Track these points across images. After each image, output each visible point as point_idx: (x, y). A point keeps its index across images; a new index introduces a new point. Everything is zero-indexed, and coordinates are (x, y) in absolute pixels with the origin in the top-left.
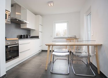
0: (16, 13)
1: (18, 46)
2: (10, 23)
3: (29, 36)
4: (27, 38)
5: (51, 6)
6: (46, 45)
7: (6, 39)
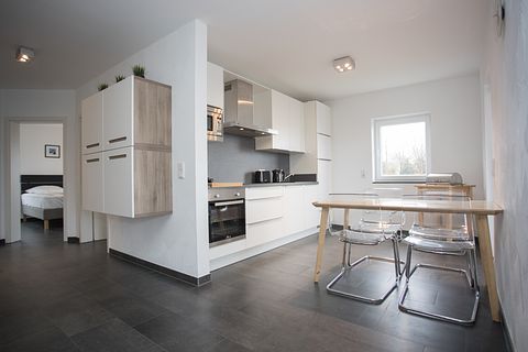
0: (239, 102)
1: (244, 204)
2: (222, 139)
3: (281, 176)
4: (275, 181)
5: (346, 70)
6: (317, 205)
7: (210, 186)
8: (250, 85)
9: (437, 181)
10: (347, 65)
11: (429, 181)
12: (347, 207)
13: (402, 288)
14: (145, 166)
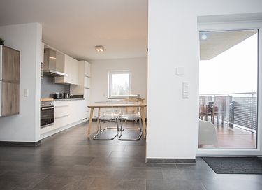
1: (53, 109)
3: (67, 95)
4: (65, 98)
6: (89, 107)
8: (55, 52)
9: (133, 98)
10: (101, 50)
11: (130, 98)
12: (100, 107)
13: (119, 135)
14: (7, 90)
